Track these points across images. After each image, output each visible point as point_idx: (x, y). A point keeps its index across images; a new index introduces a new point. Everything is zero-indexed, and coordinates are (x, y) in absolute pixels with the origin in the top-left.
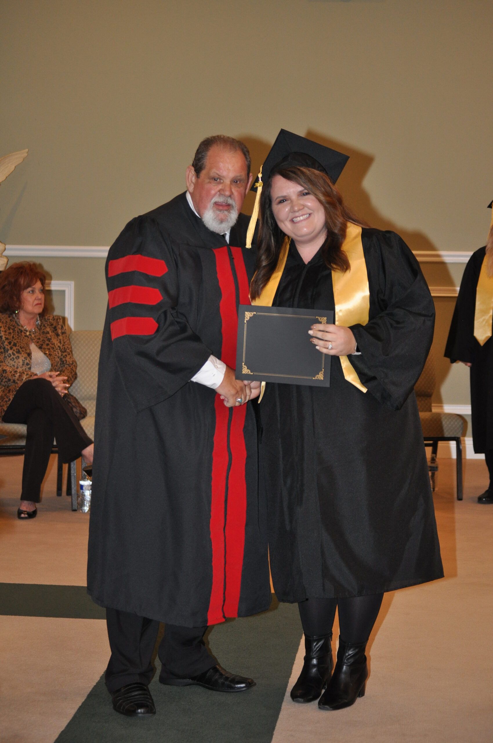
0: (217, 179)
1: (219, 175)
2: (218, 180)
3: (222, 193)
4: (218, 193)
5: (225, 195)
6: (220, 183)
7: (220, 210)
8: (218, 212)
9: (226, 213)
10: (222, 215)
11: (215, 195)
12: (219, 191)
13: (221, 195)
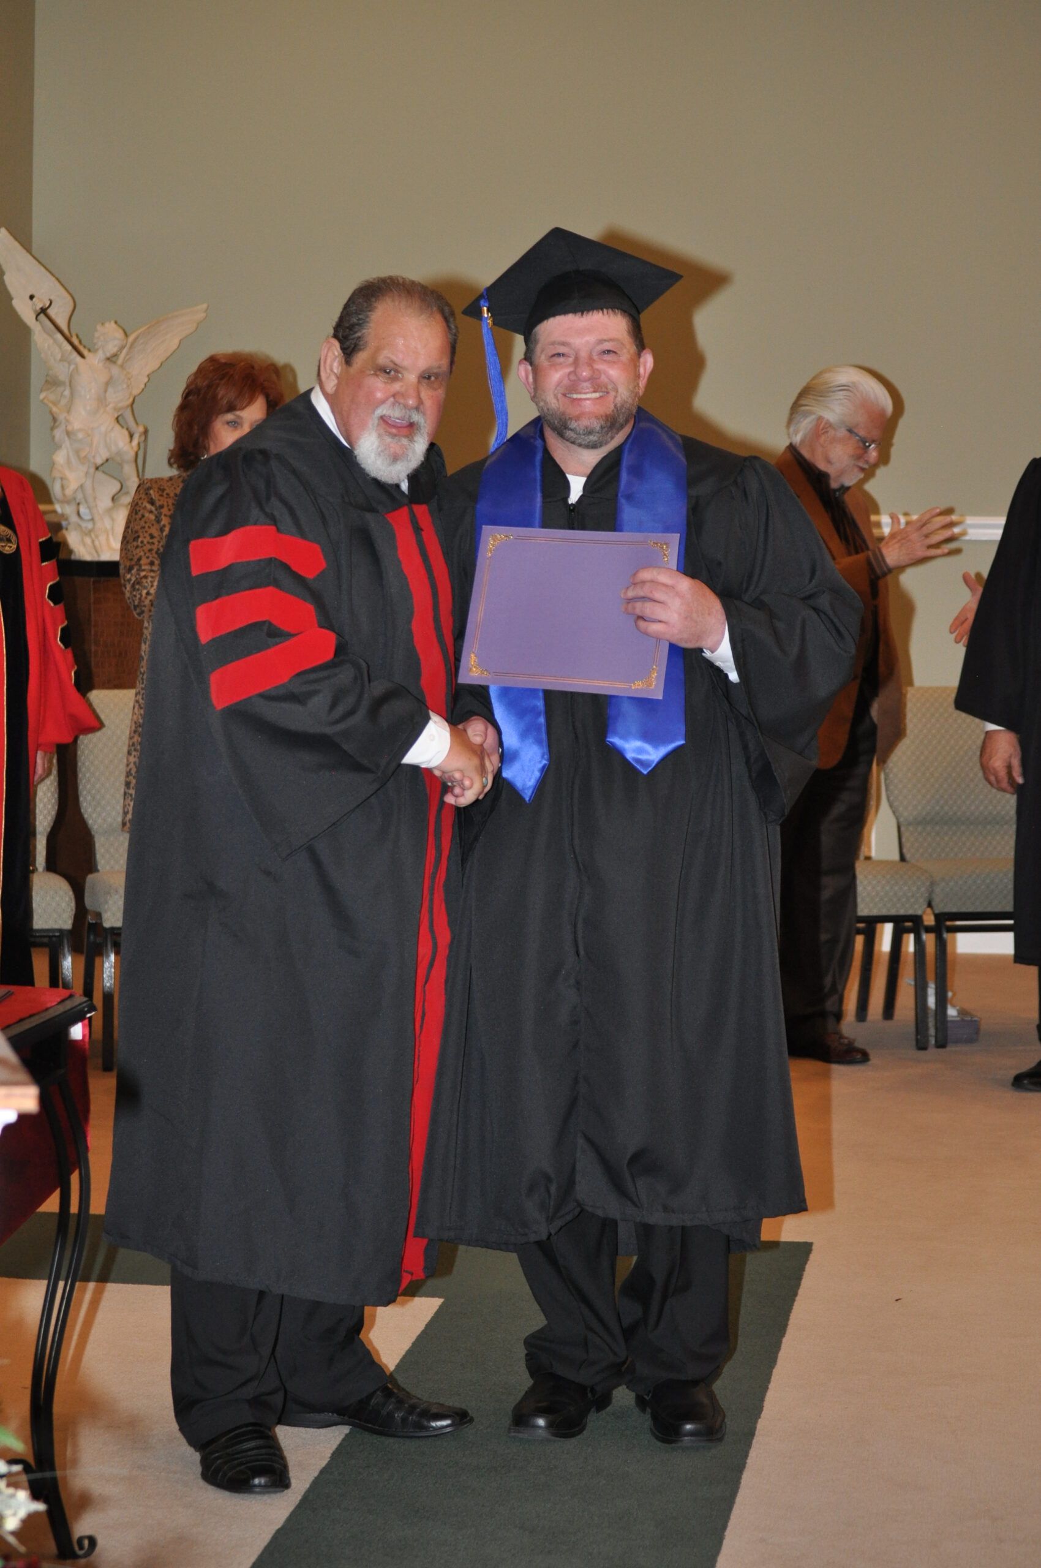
0: (390, 371)
1: (395, 364)
2: (392, 373)
3: (402, 401)
4: (392, 399)
5: (406, 406)
6: (395, 379)
7: (394, 436)
8: (388, 440)
9: (405, 441)
10: (394, 445)
11: (383, 402)
12: (394, 396)
13: (397, 404)
